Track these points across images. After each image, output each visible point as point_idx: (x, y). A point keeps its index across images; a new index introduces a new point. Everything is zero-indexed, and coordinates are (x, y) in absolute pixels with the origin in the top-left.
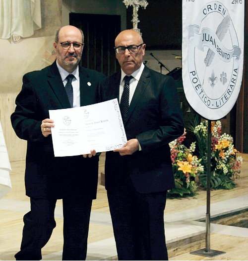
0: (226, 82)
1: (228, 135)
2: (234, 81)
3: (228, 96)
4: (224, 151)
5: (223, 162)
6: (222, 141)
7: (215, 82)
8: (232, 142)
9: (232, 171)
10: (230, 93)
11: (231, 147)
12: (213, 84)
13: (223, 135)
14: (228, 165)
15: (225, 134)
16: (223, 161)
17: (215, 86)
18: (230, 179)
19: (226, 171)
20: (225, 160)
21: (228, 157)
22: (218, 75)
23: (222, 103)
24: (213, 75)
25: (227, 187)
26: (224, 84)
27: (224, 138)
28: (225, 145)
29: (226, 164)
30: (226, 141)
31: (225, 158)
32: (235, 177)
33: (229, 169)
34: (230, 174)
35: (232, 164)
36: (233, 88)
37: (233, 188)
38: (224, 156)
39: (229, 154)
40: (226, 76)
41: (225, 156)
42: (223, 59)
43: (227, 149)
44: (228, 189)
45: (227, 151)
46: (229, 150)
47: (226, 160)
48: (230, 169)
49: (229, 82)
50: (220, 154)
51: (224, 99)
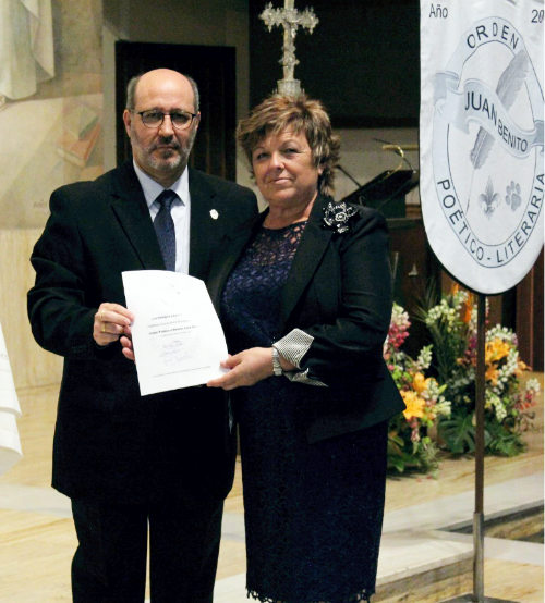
0: (519, 204)
1: (505, 329)
2: (538, 204)
3: (524, 237)
4: (496, 366)
5: (495, 393)
6: (492, 343)
7: (494, 204)
8: (515, 346)
9: (514, 412)
10: (527, 230)
11: (513, 356)
12: (489, 211)
13: (494, 330)
14: (505, 399)
15: (499, 326)
16: (495, 390)
17: (494, 214)
18: (511, 433)
19: (501, 413)
20: (498, 387)
21: (505, 379)
22: (500, 189)
23: (510, 255)
24: (489, 189)
25: (506, 451)
26: (514, 208)
27: (498, 335)
28: (499, 353)
29: (501, 396)
30: (500, 342)
31: (499, 383)
32: (523, 427)
33: (508, 408)
34: (511, 421)
35: (515, 396)
36: (534, 218)
37: (517, 454)
38: (497, 377)
39: (508, 373)
40: (519, 191)
41: (500, 378)
42: (513, 151)
43: (503, 361)
44: (507, 456)
45: (504, 367)
46: (510, 364)
47: (502, 387)
48: (512, 407)
49: (525, 206)
50: (487, 374)
51: (514, 244)
